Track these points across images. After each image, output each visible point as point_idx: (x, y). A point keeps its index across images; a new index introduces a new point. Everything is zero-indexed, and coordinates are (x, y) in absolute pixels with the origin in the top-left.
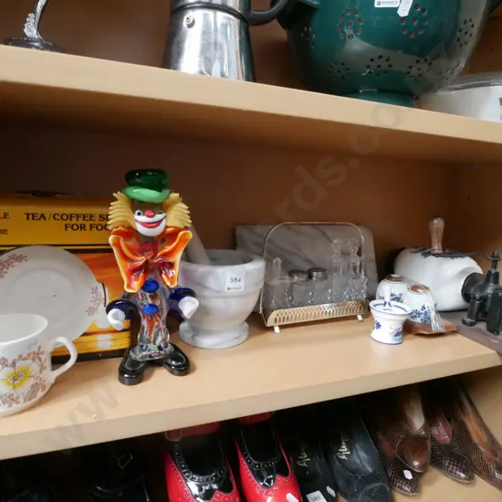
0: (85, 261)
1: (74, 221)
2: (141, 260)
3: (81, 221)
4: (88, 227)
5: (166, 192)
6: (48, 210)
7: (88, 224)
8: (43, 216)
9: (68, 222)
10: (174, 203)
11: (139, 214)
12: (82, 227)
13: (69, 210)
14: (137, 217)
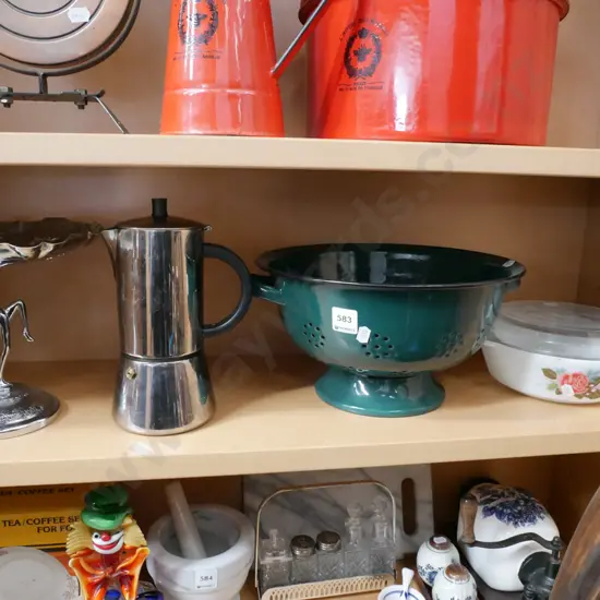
0: (58, 558)
1: (45, 524)
2: (101, 574)
3: (52, 524)
4: (58, 529)
5: (120, 517)
6: (21, 517)
7: (58, 526)
8: (17, 522)
9: (40, 525)
10: (129, 525)
11: (96, 536)
12: (54, 529)
13: (40, 515)
14: (95, 540)
